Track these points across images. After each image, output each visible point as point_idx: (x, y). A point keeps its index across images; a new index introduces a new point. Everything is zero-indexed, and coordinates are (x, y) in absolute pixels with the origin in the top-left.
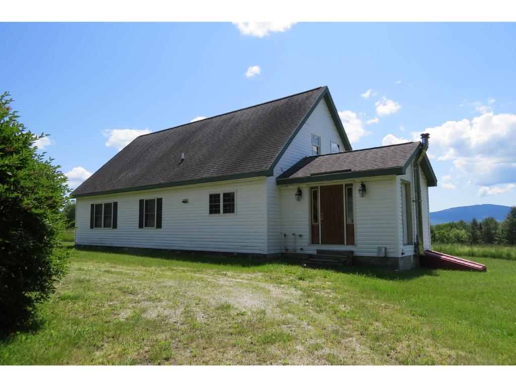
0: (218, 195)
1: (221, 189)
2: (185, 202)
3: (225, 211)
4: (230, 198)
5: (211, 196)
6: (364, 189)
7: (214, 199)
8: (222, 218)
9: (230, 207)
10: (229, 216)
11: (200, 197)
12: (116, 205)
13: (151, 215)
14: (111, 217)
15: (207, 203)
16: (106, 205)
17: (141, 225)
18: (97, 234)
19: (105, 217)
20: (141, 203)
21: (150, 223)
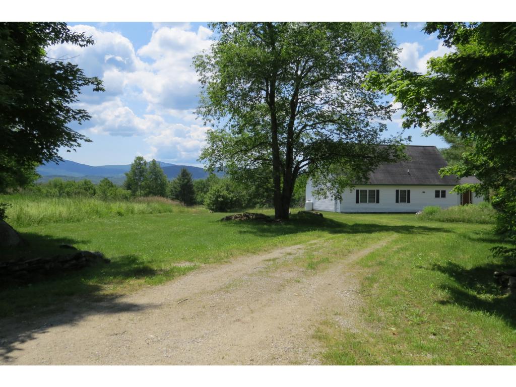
0: (439, 191)
1: (441, 189)
2: (424, 192)
4: (444, 192)
5: (436, 191)
8: (440, 199)
9: (444, 196)
10: (443, 198)
11: (431, 191)
12: (378, 191)
13: (403, 197)
14: (375, 197)
15: (434, 194)
16: (369, 191)
17: (397, 201)
18: (362, 206)
19: (369, 197)
20: (397, 191)
21: (403, 201)
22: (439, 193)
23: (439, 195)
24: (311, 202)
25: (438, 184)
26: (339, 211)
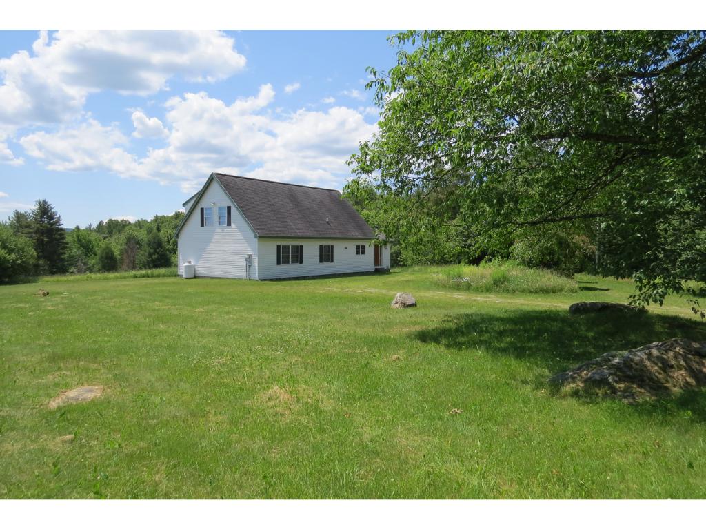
1: (360, 243)
2: (346, 248)
4: (363, 247)
7: (358, 247)
8: (361, 256)
9: (363, 252)
11: (352, 246)
12: (301, 247)
13: (326, 255)
14: (298, 255)
15: (355, 250)
16: (292, 246)
17: (321, 260)
18: (284, 269)
19: (292, 256)
20: (321, 246)
21: (327, 260)
22: (359, 249)
23: (359, 251)
24: (192, 264)
25: (359, 237)
26: (256, 276)
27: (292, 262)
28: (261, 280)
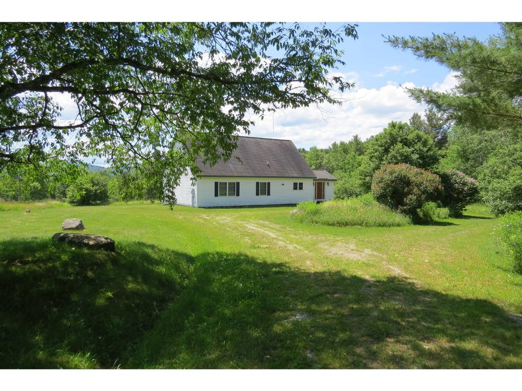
0: (297, 183)
1: (298, 181)
2: (283, 185)
3: (300, 189)
4: (301, 184)
6: (328, 184)
7: (295, 184)
8: (298, 191)
9: (301, 188)
10: (300, 191)
11: (290, 183)
12: (238, 184)
13: (263, 189)
14: (235, 189)
15: (292, 186)
16: (229, 183)
17: (257, 194)
18: (222, 200)
19: (229, 190)
20: (257, 183)
21: (263, 193)
22: (297, 185)
23: (297, 187)
25: (297, 176)
26: (196, 205)
27: (229, 195)
28: (200, 208)
